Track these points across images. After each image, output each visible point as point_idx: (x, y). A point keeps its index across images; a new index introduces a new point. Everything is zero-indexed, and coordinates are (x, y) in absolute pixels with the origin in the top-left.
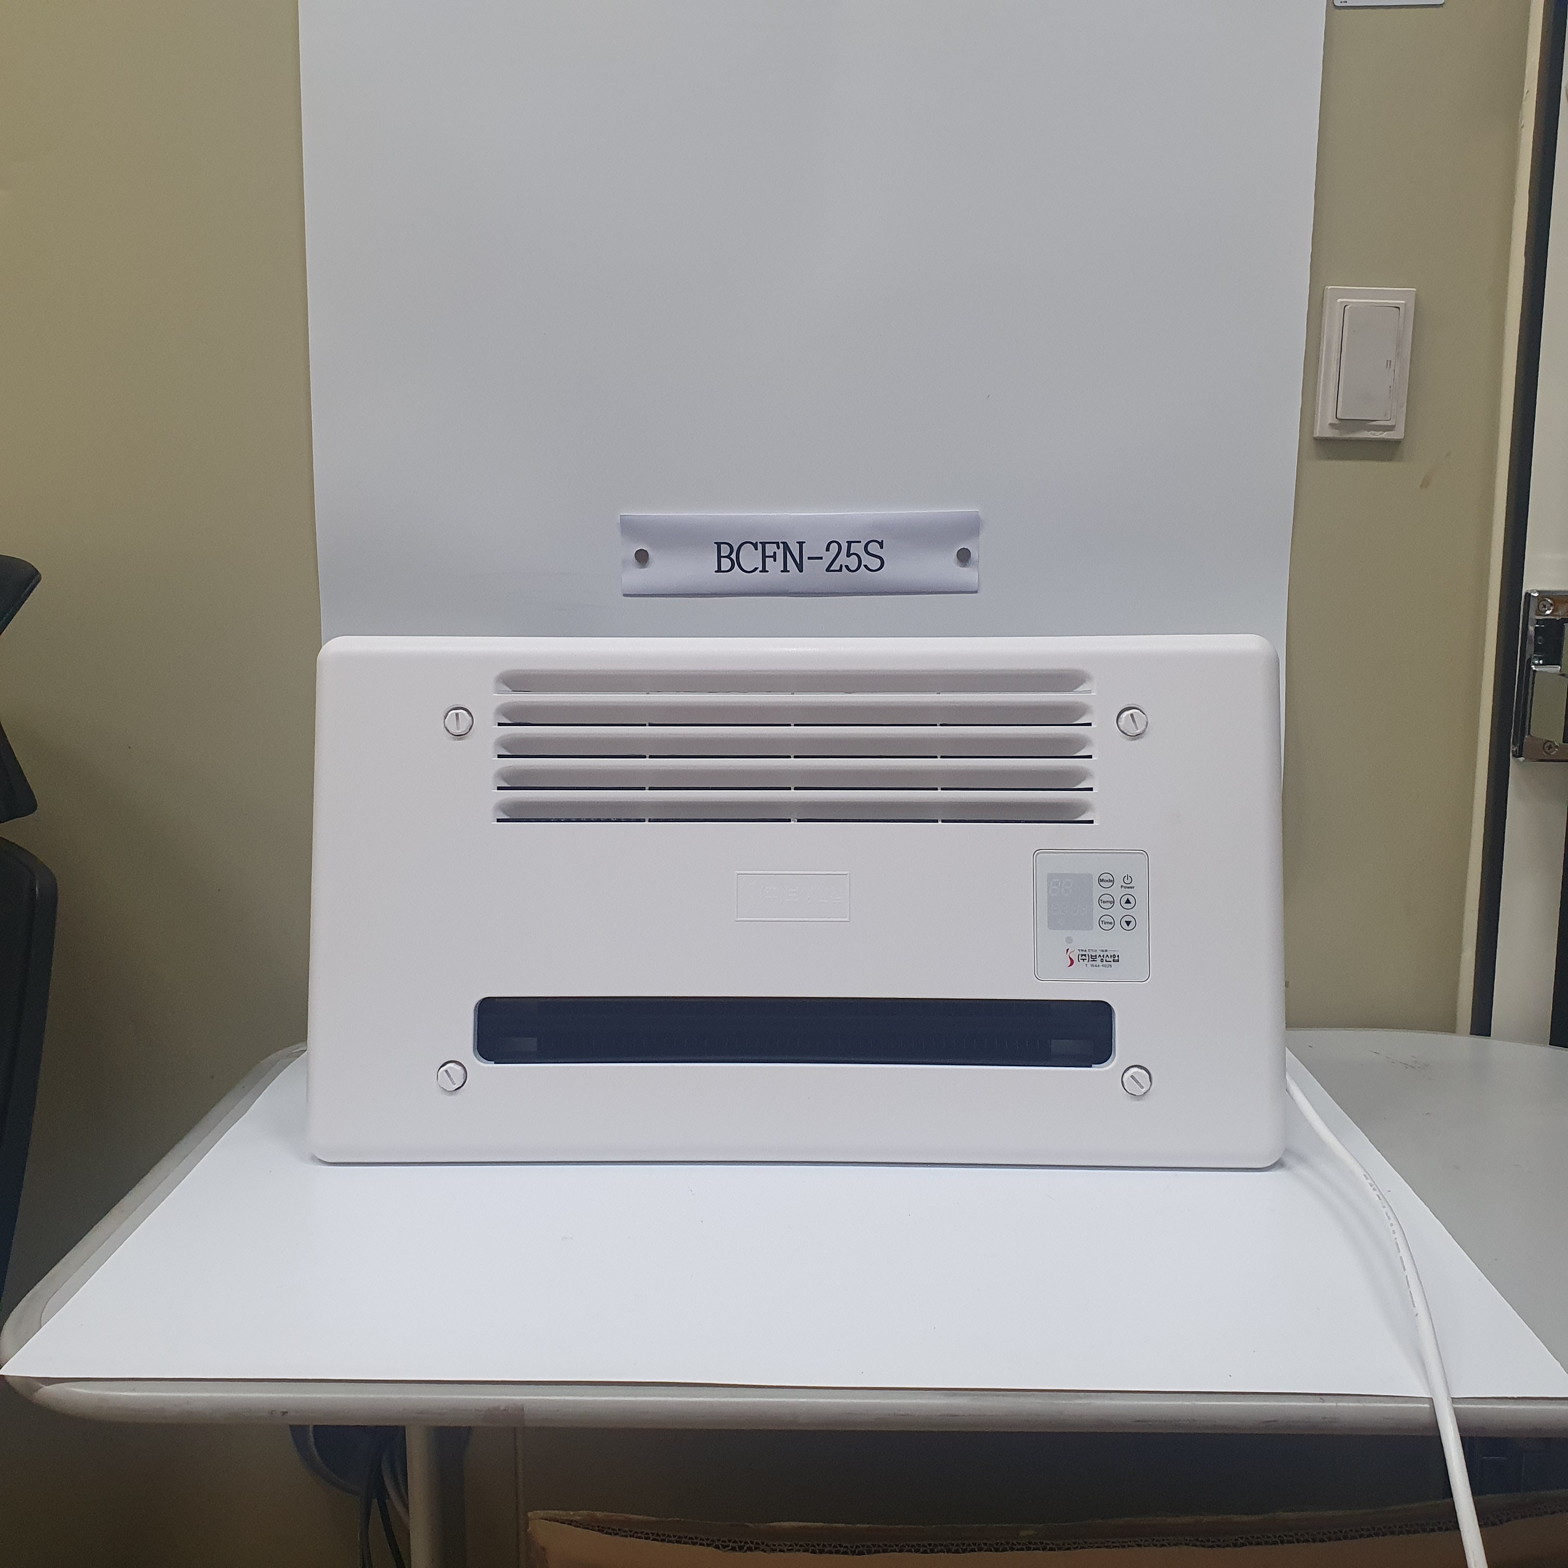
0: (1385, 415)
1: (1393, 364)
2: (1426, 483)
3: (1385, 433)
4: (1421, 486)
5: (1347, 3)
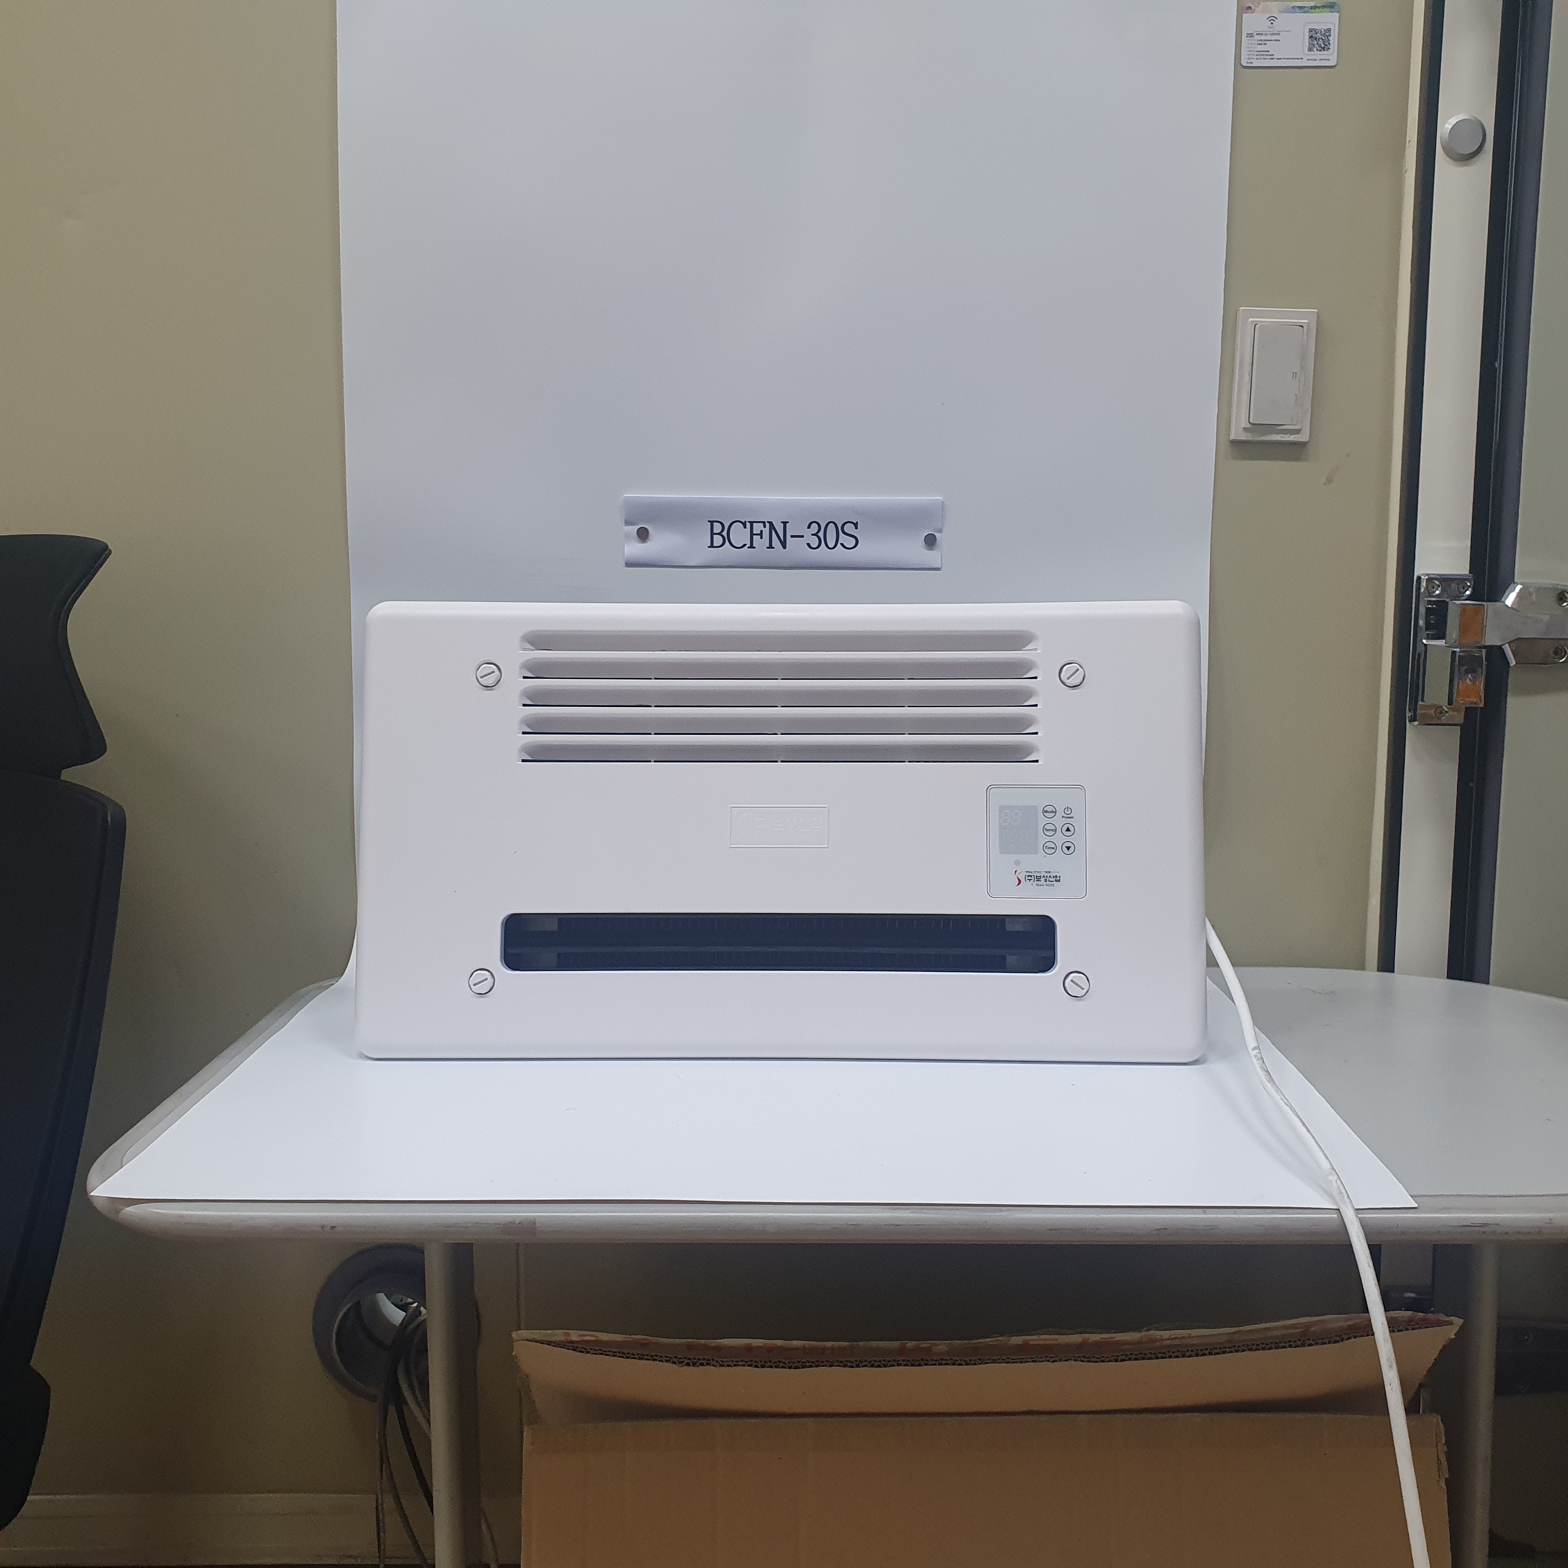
0: (1293, 420)
1: (1298, 375)
2: (1329, 481)
3: (1292, 436)
4: (1325, 484)
5: (1252, 63)
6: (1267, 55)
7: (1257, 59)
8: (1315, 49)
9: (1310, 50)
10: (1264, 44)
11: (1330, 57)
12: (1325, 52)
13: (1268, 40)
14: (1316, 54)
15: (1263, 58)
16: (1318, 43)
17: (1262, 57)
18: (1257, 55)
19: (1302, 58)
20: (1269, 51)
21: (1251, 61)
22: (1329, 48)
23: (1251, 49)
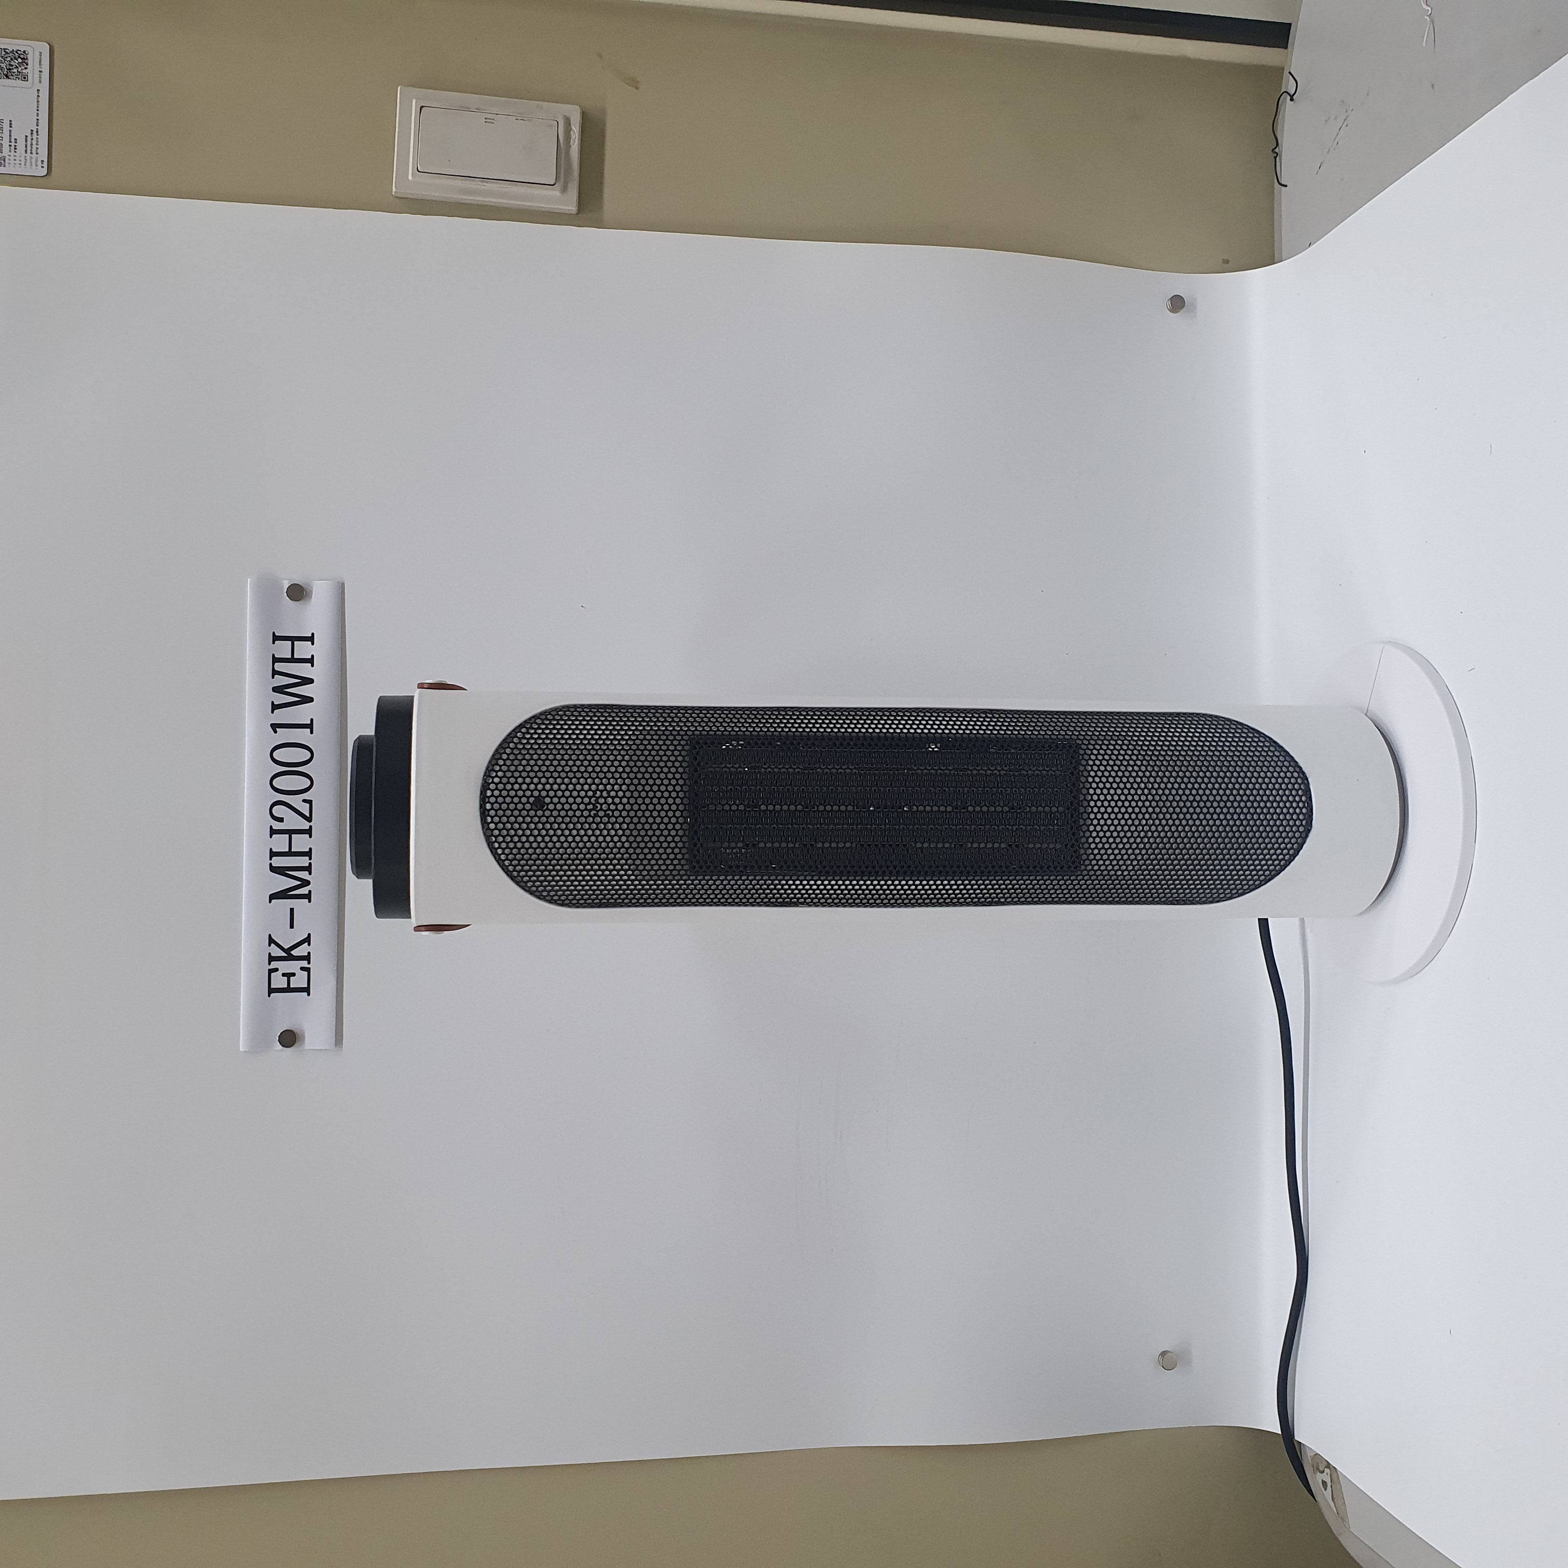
0: (551, 126)
1: (489, 116)
2: (634, 83)
3: (573, 128)
4: (637, 88)
5: (42, 161)
6: (32, 139)
7: (37, 153)
8: (24, 71)
9: (25, 78)
10: (16, 142)
11: (37, 51)
12: (30, 57)
13: (10, 136)
14: (31, 70)
15: (37, 144)
16: (17, 67)
17: (34, 146)
18: (31, 153)
19: (38, 90)
20: (26, 136)
21: (39, 163)
22: (24, 52)
23: (23, 163)
